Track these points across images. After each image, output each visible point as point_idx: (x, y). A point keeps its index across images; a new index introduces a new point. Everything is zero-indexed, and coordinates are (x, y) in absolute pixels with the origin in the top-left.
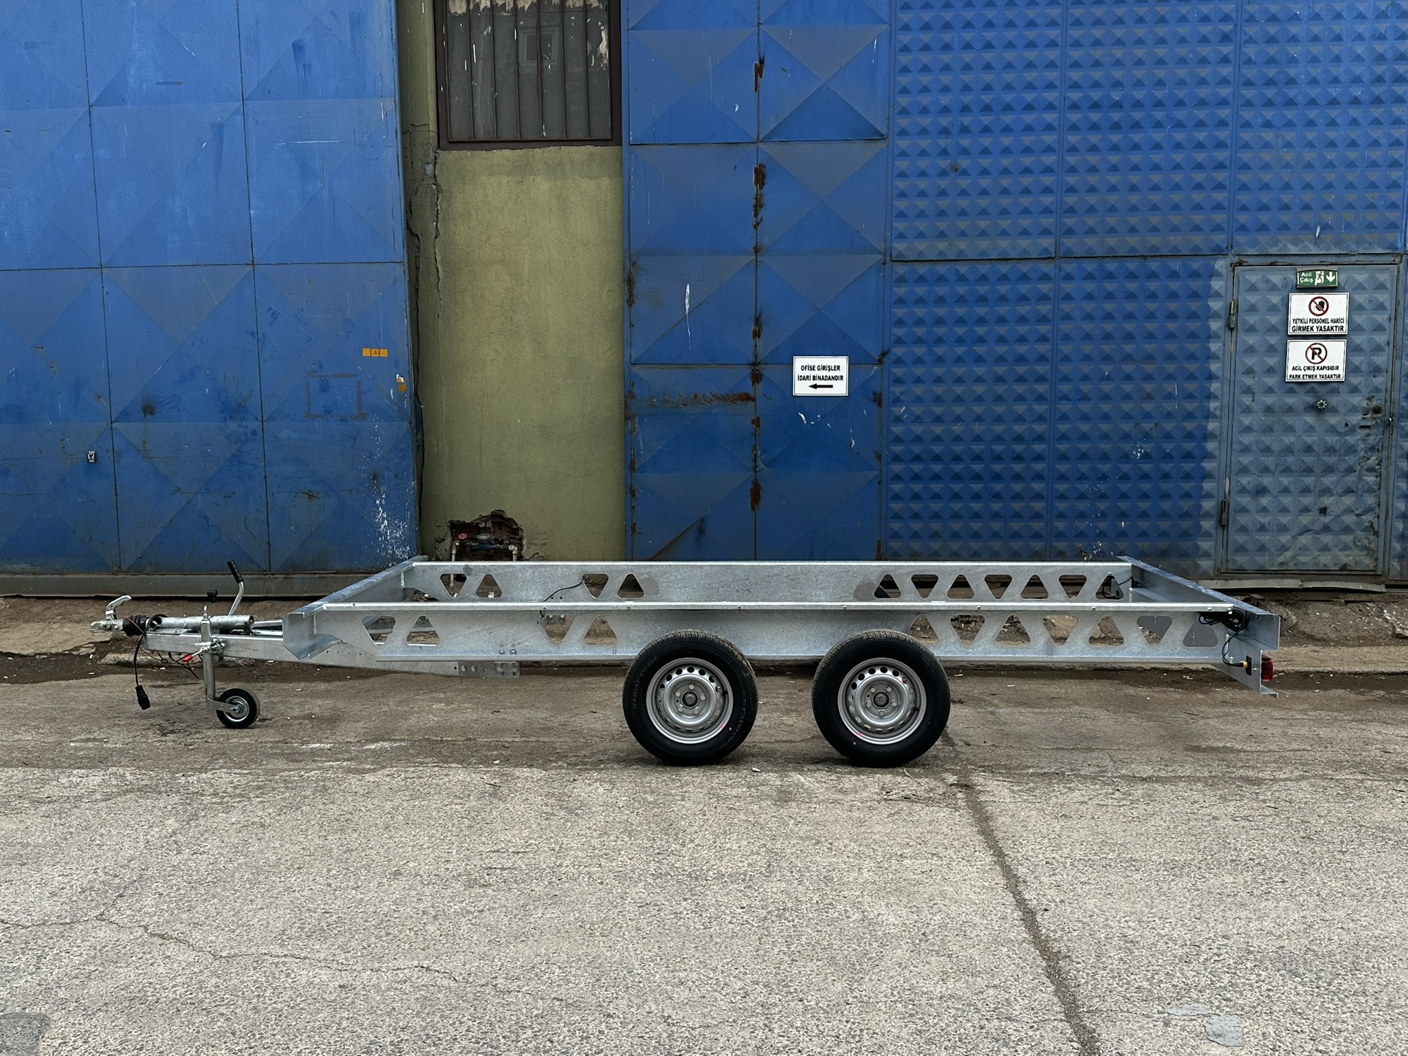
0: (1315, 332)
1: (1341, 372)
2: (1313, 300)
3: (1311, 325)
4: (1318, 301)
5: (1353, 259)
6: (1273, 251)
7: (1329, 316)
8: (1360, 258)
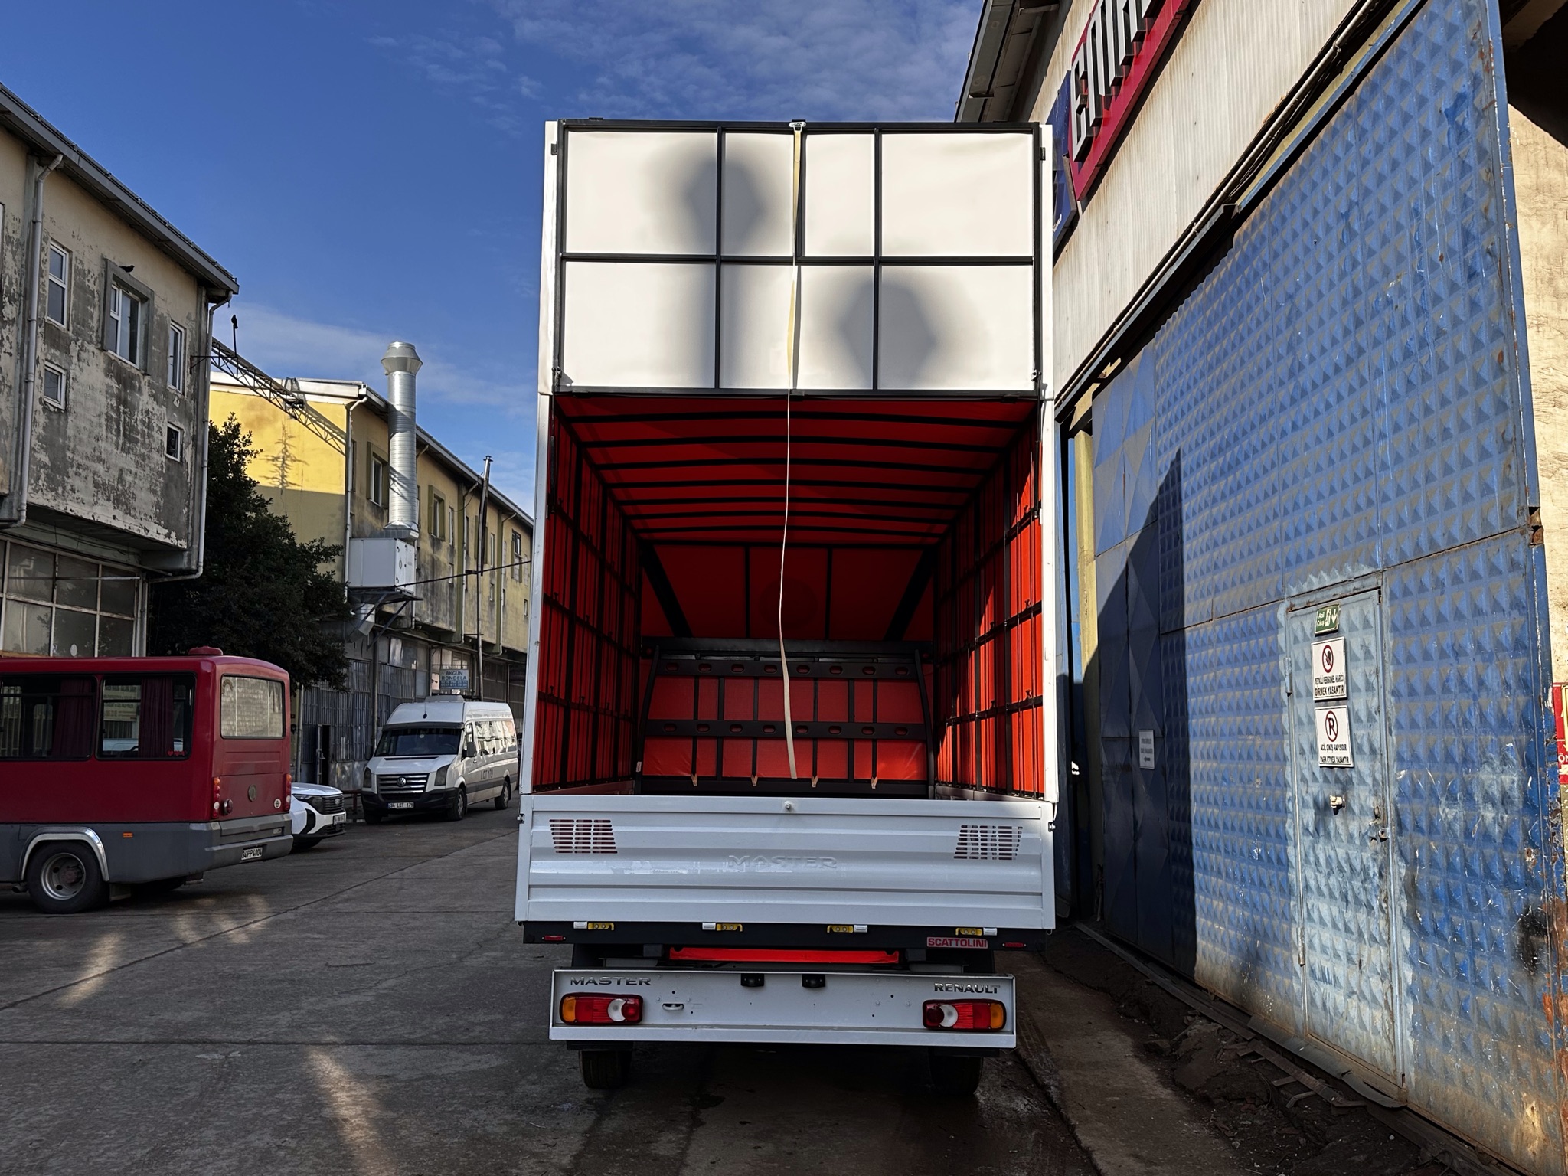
0: (1328, 696)
1: (1347, 753)
2: (1324, 652)
3: (1324, 685)
4: (1327, 650)
5: (1351, 587)
6: (1305, 588)
7: (1334, 673)
8: (1357, 584)
